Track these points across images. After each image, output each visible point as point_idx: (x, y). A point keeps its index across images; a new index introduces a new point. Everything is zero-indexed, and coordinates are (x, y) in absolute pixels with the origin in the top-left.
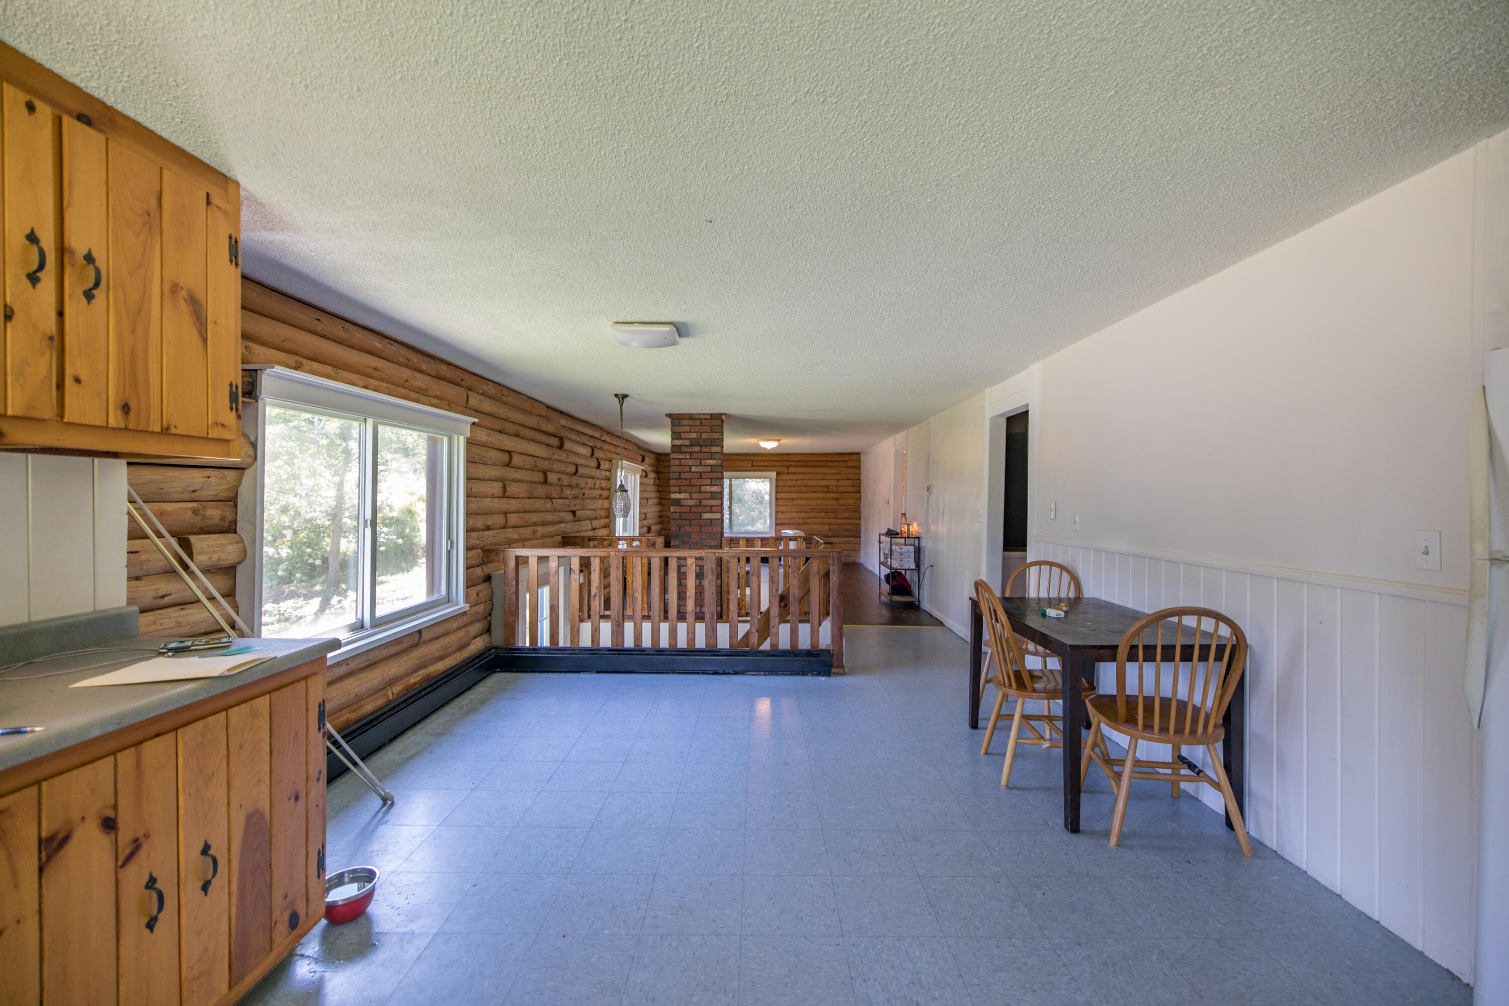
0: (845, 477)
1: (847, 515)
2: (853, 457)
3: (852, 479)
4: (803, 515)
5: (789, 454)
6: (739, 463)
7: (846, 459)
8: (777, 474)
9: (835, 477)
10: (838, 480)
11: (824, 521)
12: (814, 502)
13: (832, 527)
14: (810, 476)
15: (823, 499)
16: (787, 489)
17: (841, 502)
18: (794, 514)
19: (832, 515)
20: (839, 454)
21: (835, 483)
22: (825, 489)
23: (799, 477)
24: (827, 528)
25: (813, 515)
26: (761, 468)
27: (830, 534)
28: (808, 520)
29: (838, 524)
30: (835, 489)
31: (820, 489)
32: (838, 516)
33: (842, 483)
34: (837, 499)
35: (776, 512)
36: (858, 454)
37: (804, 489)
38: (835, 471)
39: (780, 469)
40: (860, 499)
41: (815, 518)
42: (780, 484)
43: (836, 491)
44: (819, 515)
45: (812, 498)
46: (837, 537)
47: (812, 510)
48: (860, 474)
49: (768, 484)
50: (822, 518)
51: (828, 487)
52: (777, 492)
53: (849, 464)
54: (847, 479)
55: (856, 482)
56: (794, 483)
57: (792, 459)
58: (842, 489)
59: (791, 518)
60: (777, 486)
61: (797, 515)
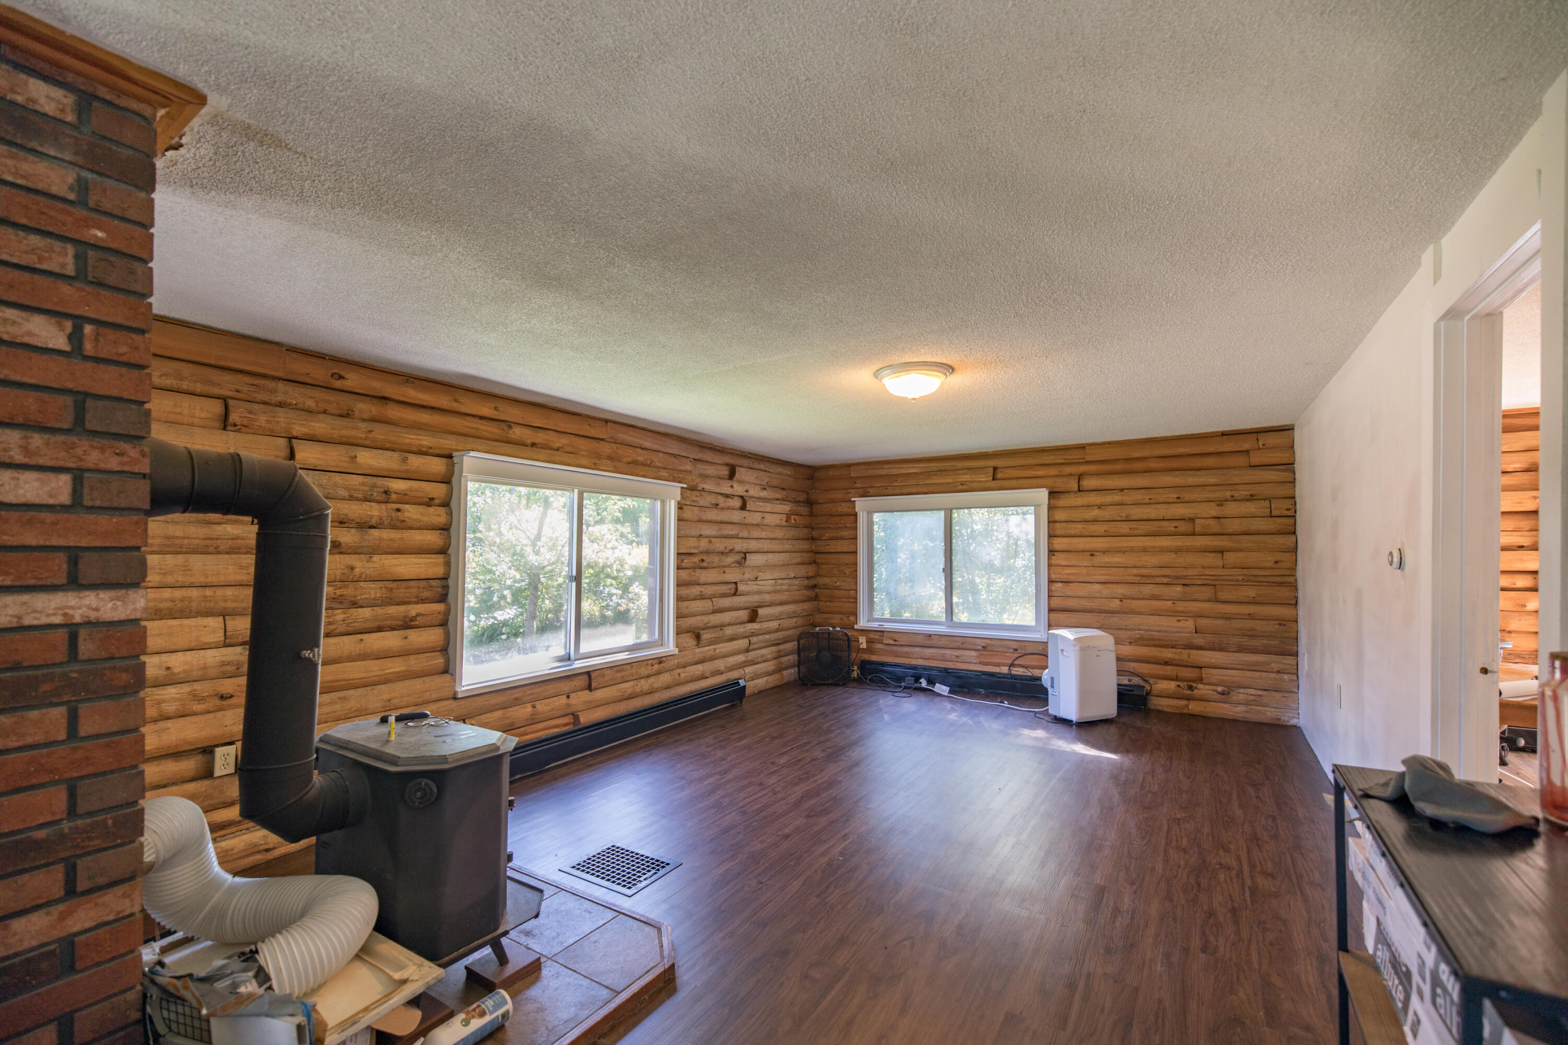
0: (1243, 492)
1: (1251, 593)
2: (1271, 439)
3: (1269, 499)
4: (1121, 590)
5: (1082, 447)
6: (966, 477)
7: (1246, 446)
8: (1052, 494)
9: (1212, 496)
10: (1221, 503)
11: (1181, 606)
12: (1152, 560)
13: (1203, 622)
14: (1138, 496)
15: (1177, 551)
16: (1079, 528)
17: (1231, 557)
18: (1097, 586)
19: (1207, 592)
20: (1223, 434)
21: (1213, 510)
22: (1184, 527)
23: (1108, 499)
24: (1190, 624)
25: (1148, 590)
26: (1013, 483)
27: (1199, 640)
28: (1136, 604)
29: (1227, 617)
30: (1214, 526)
31: (1169, 526)
32: (1223, 596)
33: (1232, 508)
34: (1221, 551)
35: (1051, 582)
36: (1288, 429)
37: (1124, 528)
38: (1212, 480)
39: (1060, 484)
40: (1294, 550)
41: (1155, 598)
42: (1059, 515)
43: (1217, 529)
44: (1166, 591)
45: (1144, 550)
46: (1221, 649)
47: (1144, 580)
48: (1293, 482)
49: (1031, 518)
50: (1174, 600)
51: (1192, 520)
52: (1051, 536)
53: (1256, 459)
54: (1251, 498)
55: (1280, 507)
56: (1095, 513)
57: (1088, 458)
58: (1234, 525)
59: (1089, 598)
60: (1051, 522)
61: (1106, 591)
